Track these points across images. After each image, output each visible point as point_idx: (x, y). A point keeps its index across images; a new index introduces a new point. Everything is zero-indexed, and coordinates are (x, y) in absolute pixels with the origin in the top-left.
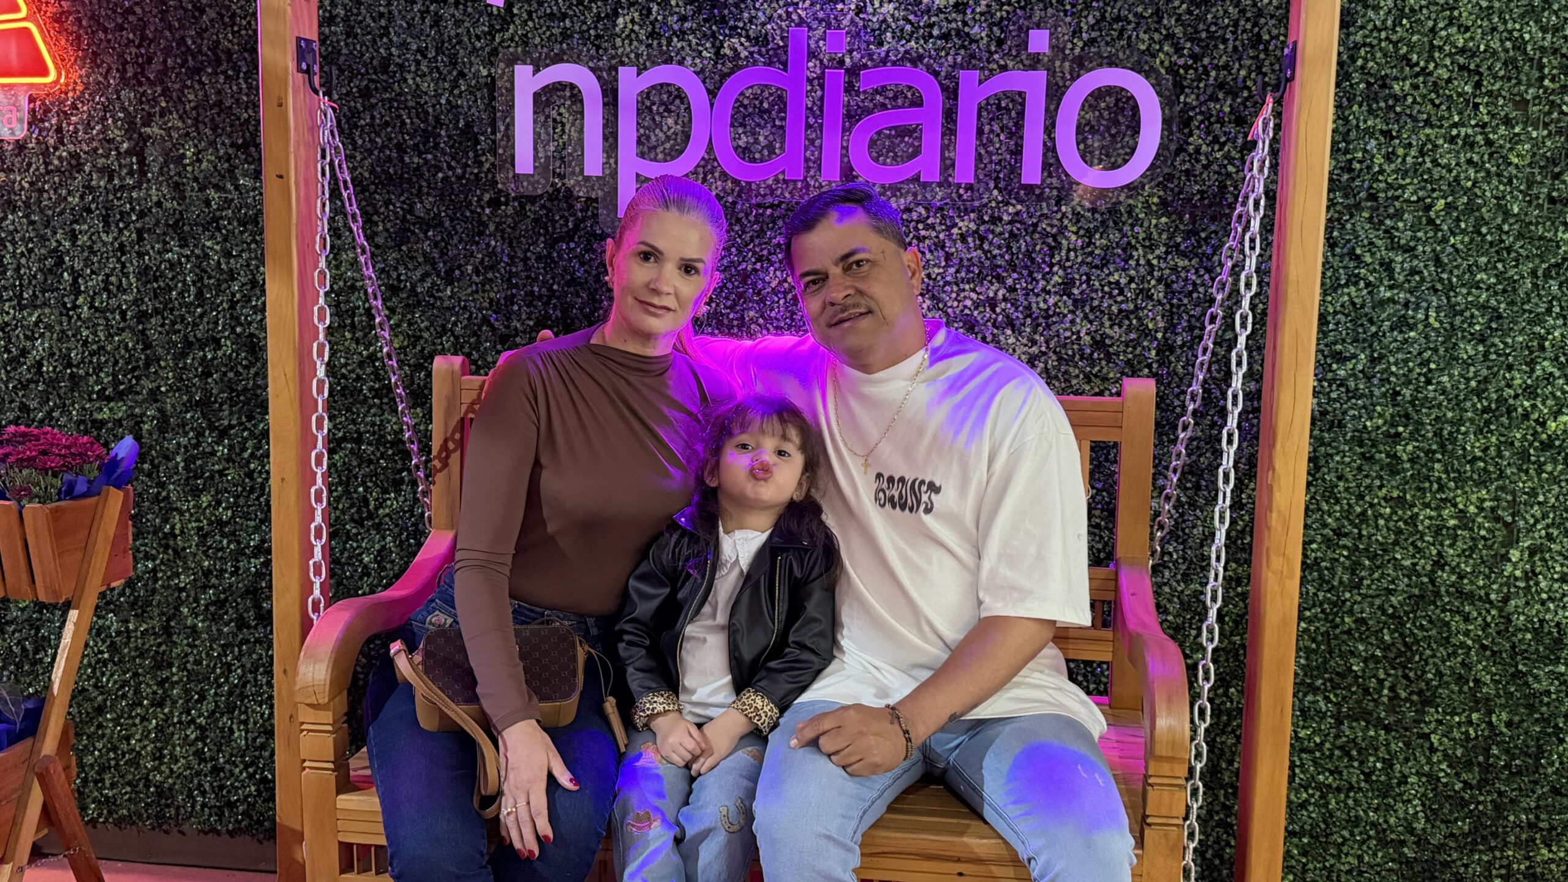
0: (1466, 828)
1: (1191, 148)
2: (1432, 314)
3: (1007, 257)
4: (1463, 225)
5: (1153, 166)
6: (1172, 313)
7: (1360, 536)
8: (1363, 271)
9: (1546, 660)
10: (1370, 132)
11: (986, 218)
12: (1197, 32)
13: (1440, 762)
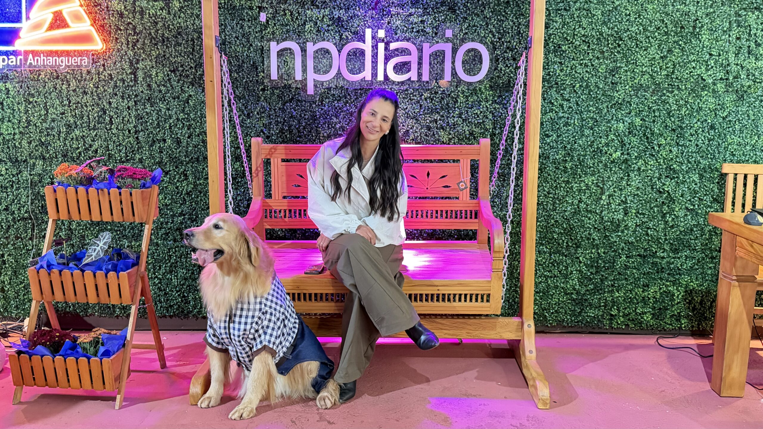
0: (592, 287)
1: (499, 68)
2: (576, 121)
3: (440, 105)
4: (585, 92)
5: (487, 75)
6: (494, 123)
7: (556, 194)
8: (554, 108)
9: (614, 231)
10: (555, 63)
11: (433, 92)
12: (500, 30)
13: (583, 266)
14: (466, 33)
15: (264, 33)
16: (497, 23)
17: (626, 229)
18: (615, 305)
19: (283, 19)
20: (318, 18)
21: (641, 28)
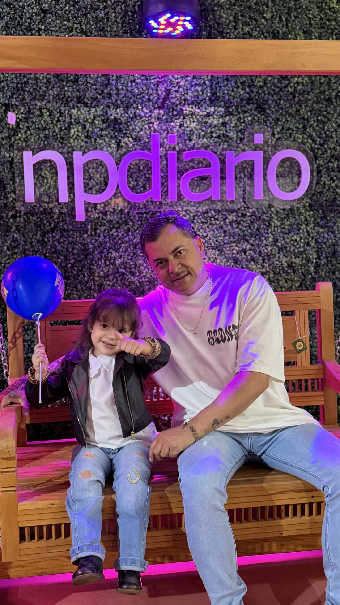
1: (322, 183)
3: (249, 231)
11: (240, 215)
14: (279, 139)
15: (13, 139)
16: (317, 126)
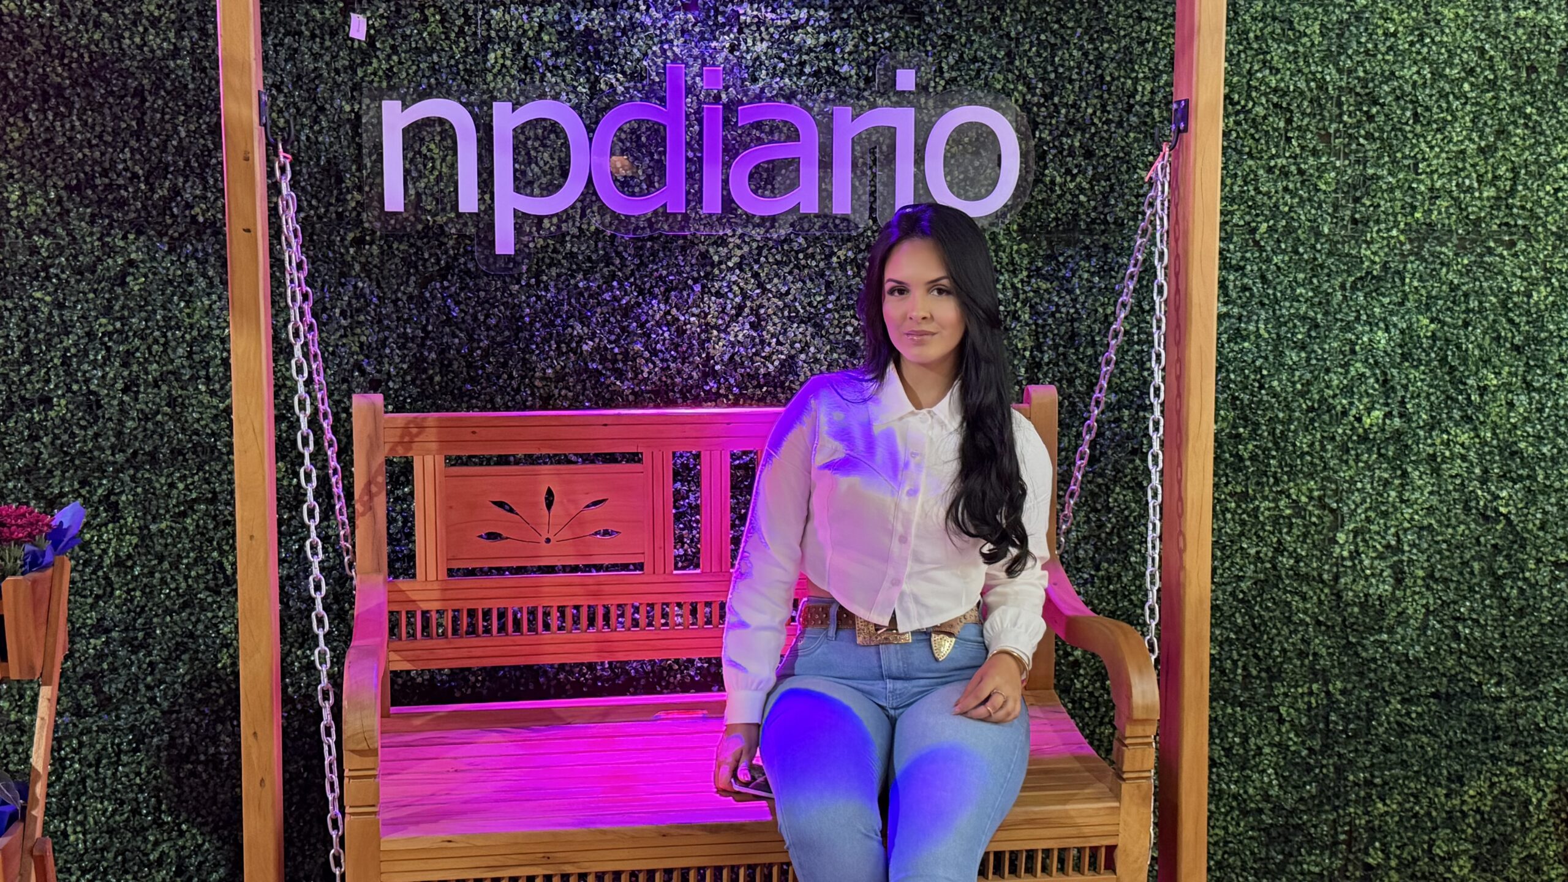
0: (1313, 791)
1: (1047, 180)
2: (1262, 326)
4: (1283, 246)
6: (1038, 333)
9: (1370, 630)
11: (863, 247)
12: (1045, 71)
13: (1288, 732)
14: (953, 80)
15: (360, 73)
16: (1039, 55)
17: (1399, 623)
18: (1375, 839)
19: (420, 33)
20: (525, 31)
21: (1426, 71)
